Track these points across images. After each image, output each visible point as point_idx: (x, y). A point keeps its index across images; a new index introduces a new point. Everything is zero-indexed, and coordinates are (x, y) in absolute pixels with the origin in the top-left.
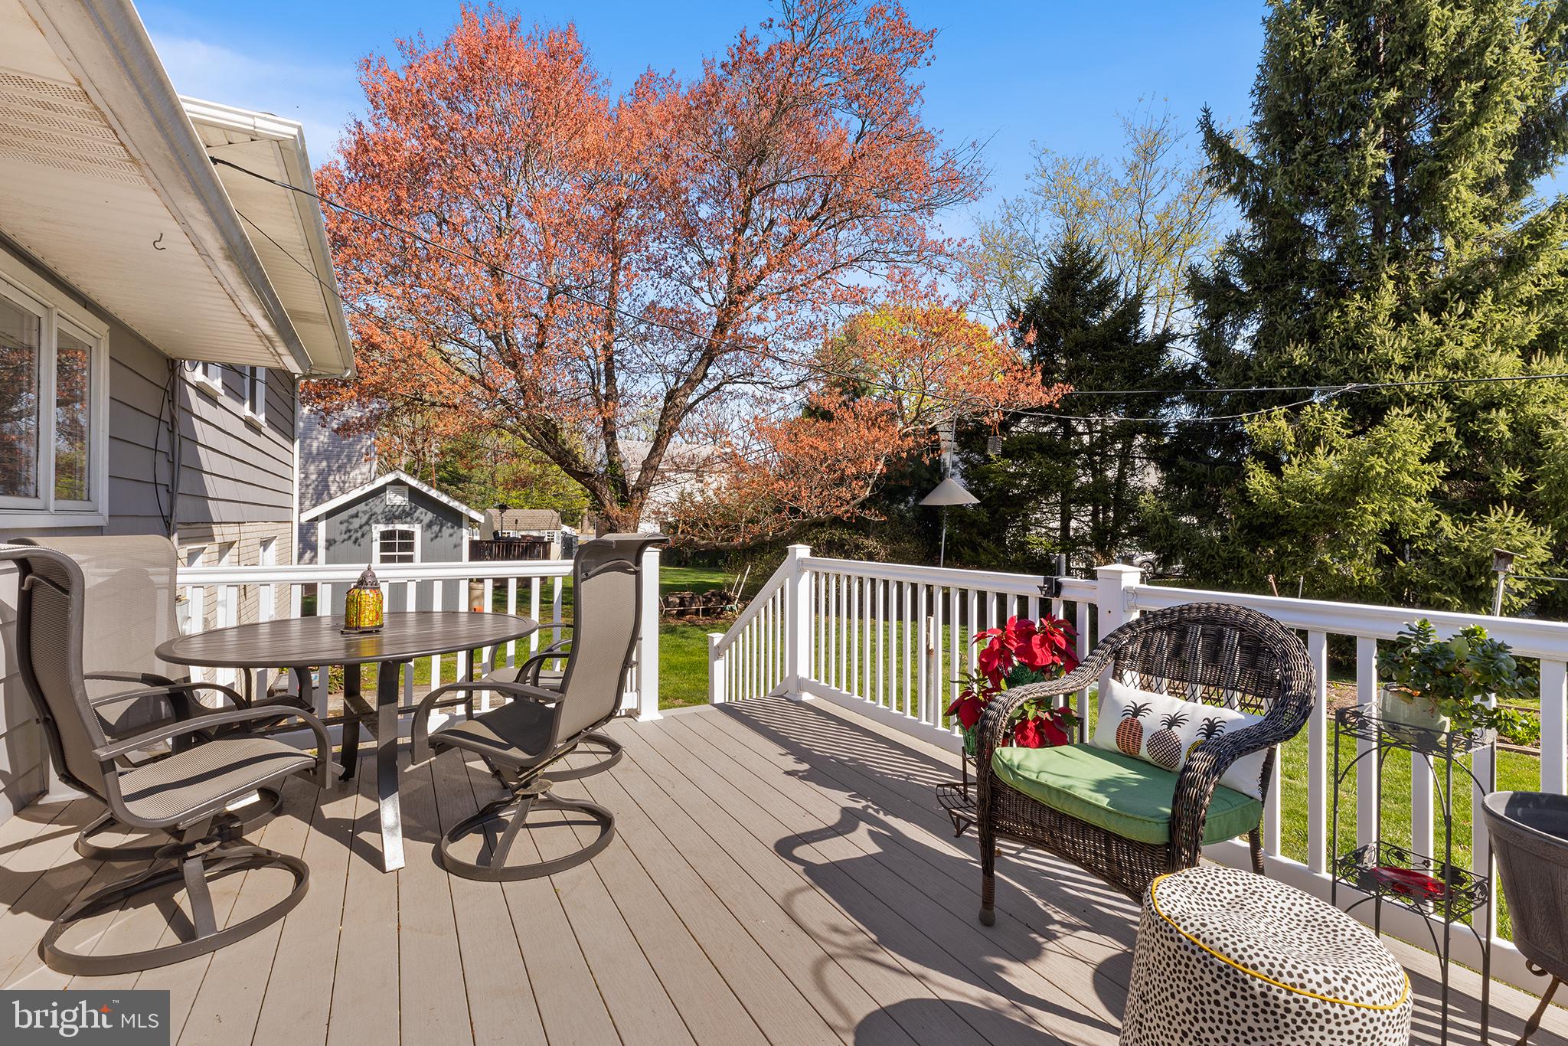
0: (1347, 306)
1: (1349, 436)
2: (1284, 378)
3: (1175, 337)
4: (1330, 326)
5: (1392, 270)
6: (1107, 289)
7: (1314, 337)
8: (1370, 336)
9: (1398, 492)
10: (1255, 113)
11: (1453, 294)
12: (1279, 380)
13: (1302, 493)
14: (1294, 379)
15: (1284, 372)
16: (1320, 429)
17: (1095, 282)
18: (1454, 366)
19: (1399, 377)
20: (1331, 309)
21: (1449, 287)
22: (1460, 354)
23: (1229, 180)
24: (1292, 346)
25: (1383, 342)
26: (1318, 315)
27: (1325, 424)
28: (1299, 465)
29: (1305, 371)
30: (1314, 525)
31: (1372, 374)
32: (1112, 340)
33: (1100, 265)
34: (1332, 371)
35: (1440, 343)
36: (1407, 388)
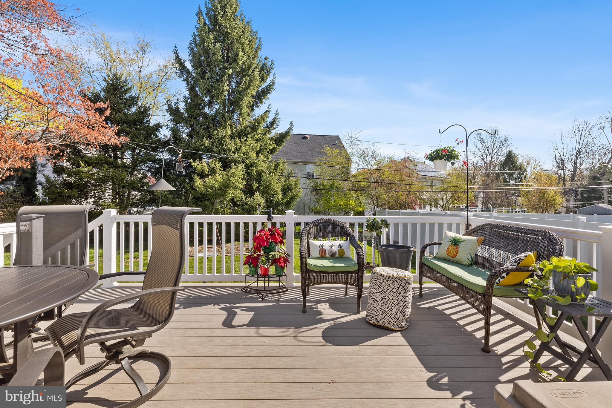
0: (219, 130)
1: (222, 171)
2: (202, 149)
3: (161, 127)
4: (215, 135)
5: (229, 122)
6: (133, 101)
7: (210, 137)
8: (225, 141)
9: (236, 188)
10: (189, 56)
11: (243, 134)
12: (201, 150)
13: (212, 187)
14: (205, 150)
15: (203, 147)
16: (214, 168)
17: (128, 95)
18: (244, 154)
19: (233, 154)
20: (215, 130)
21: (242, 131)
22: (245, 151)
23: (183, 76)
24: (205, 140)
25: (229, 143)
26: (211, 131)
27: (216, 166)
28: (211, 179)
29: (208, 148)
30: (215, 198)
31: (227, 152)
32: (138, 122)
33: (130, 89)
34: (216, 150)
35: (241, 147)
36: (235, 158)
